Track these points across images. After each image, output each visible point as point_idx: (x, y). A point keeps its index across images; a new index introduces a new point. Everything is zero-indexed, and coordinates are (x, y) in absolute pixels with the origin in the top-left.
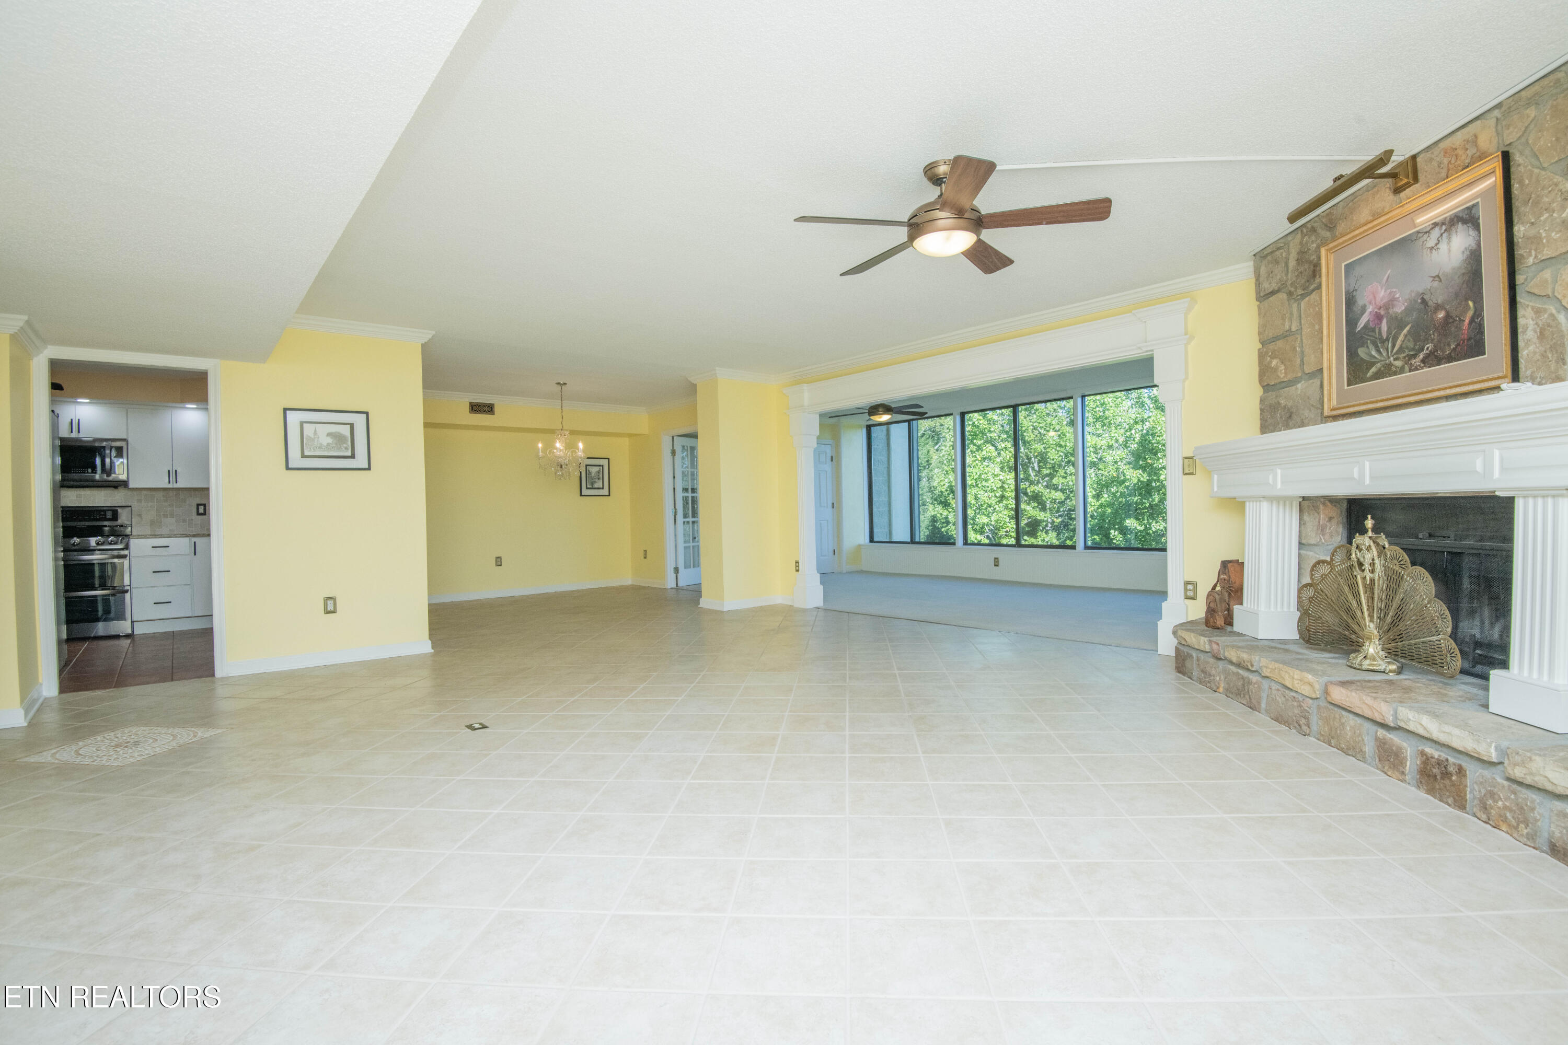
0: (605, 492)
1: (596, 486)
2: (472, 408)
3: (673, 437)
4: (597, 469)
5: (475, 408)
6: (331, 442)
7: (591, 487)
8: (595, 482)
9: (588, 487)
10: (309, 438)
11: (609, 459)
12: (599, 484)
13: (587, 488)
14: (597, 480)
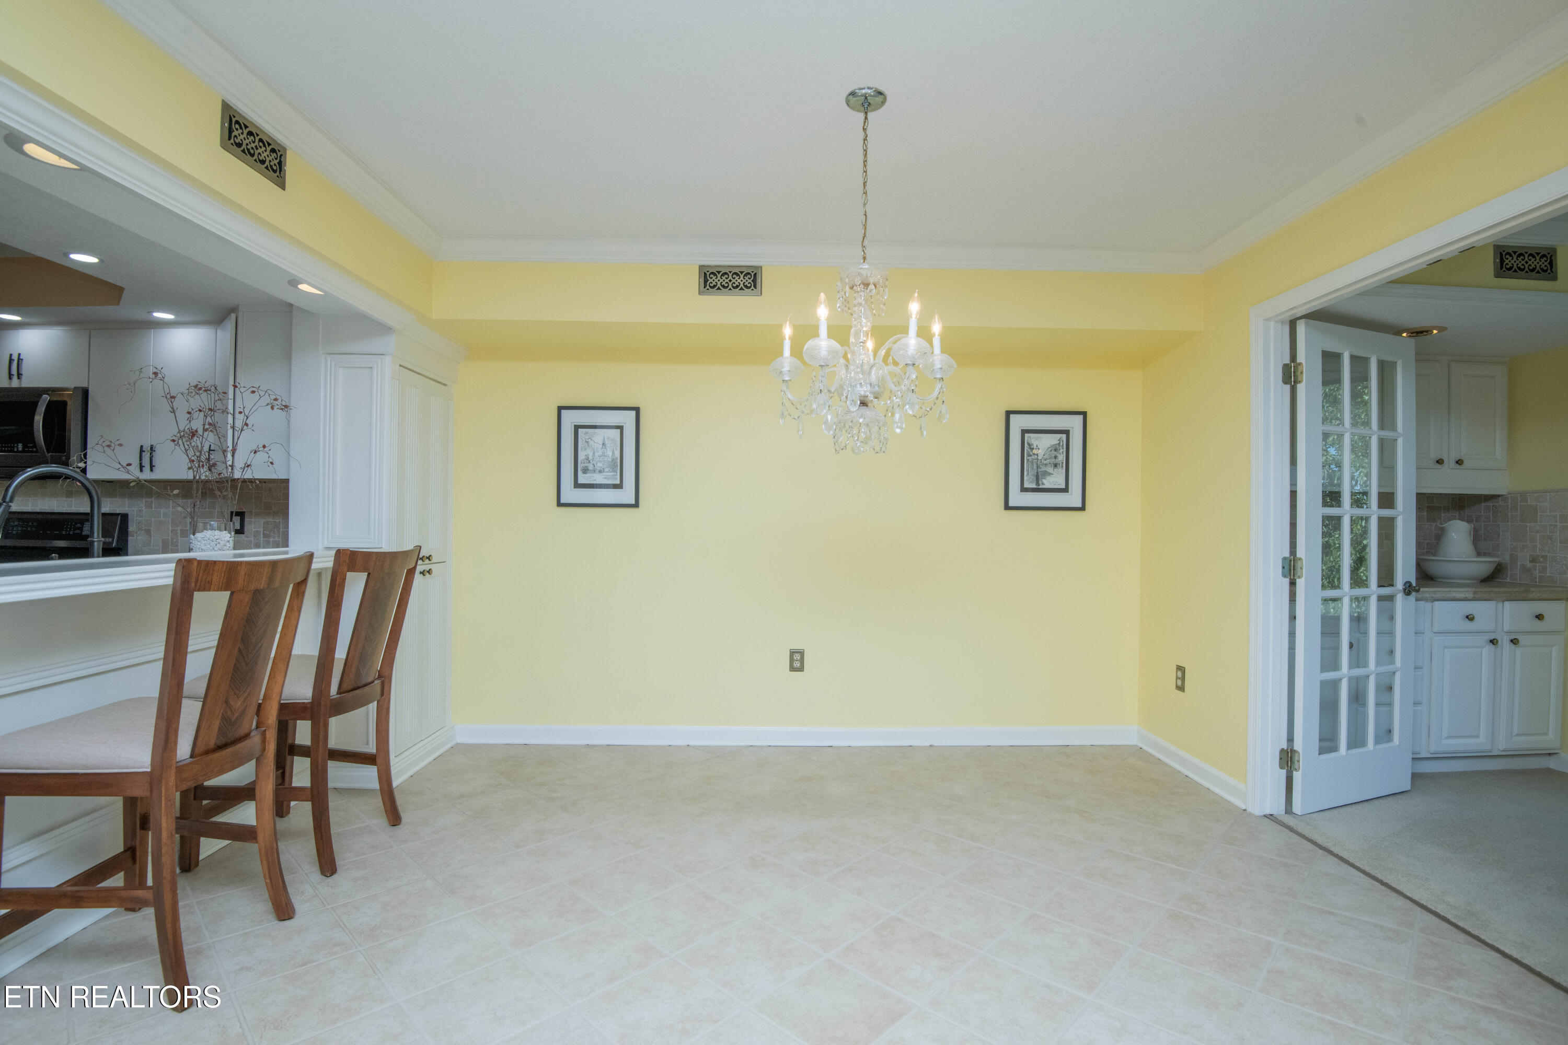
0: (1074, 499)
1: (1047, 483)
2: (706, 281)
3: (1293, 324)
4: (1053, 440)
5: (713, 280)
7: (1034, 486)
8: (1046, 474)
9: (1026, 485)
11: (1084, 414)
12: (1055, 479)
13: (1024, 489)
14: (1050, 469)
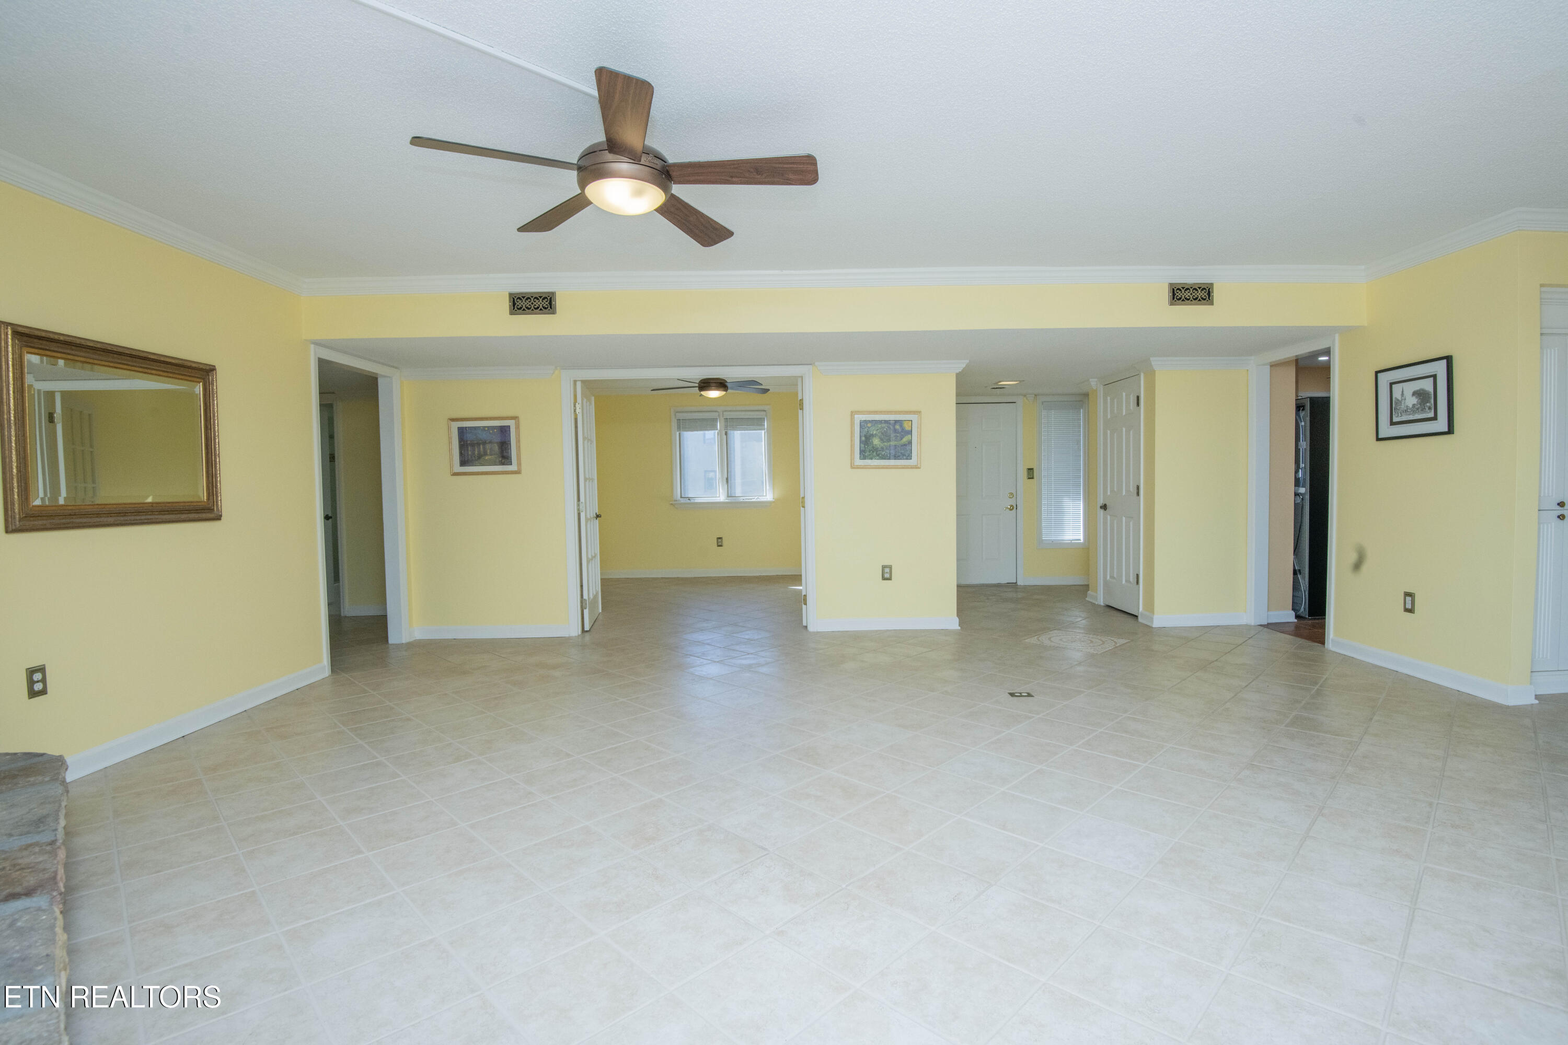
6: (1416, 403)
10: (1398, 401)
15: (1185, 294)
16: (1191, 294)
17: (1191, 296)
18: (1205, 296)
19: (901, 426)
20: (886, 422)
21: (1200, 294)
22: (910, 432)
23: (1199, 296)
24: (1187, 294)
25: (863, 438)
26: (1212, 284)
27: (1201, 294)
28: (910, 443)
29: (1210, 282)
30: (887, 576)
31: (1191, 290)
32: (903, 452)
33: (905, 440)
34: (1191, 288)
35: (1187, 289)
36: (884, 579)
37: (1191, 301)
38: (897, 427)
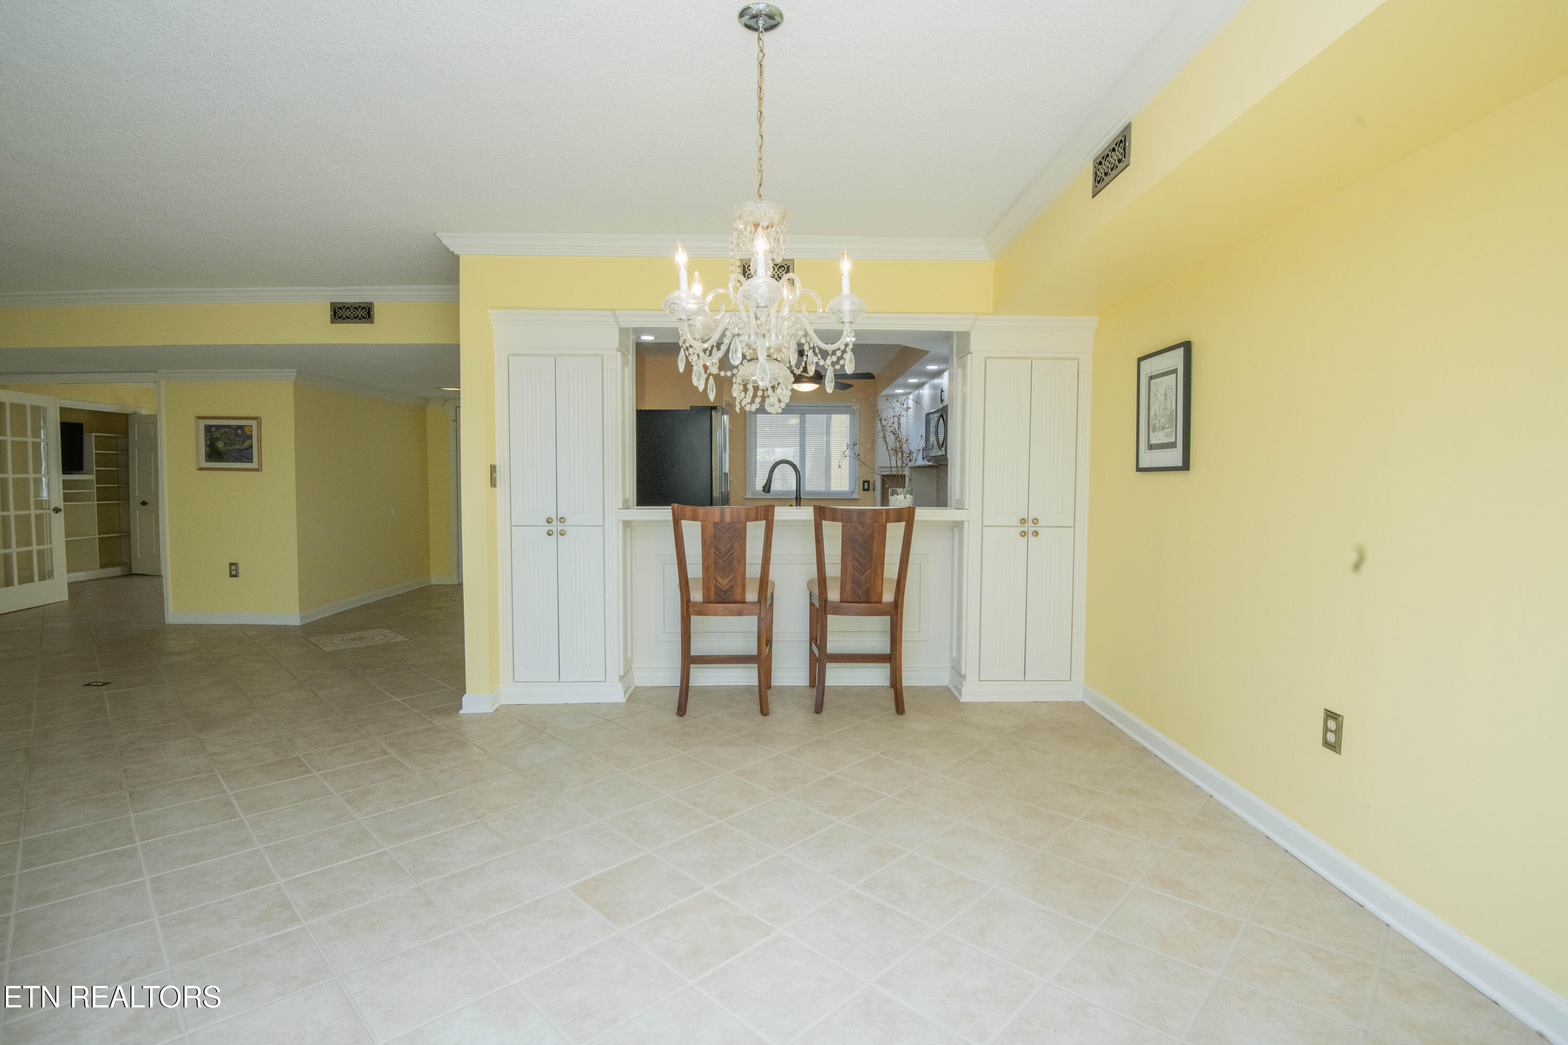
15: (346, 313)
16: (352, 313)
17: (352, 315)
18: (365, 315)
19: (243, 431)
20: (229, 427)
21: (360, 313)
22: (250, 437)
23: (360, 315)
24: (348, 313)
25: (208, 442)
26: (371, 303)
27: (362, 313)
28: (251, 446)
29: (371, 301)
30: (234, 573)
31: (352, 309)
32: (245, 455)
33: (246, 444)
34: (352, 307)
35: (348, 308)
36: (231, 576)
37: (352, 319)
38: (239, 432)
